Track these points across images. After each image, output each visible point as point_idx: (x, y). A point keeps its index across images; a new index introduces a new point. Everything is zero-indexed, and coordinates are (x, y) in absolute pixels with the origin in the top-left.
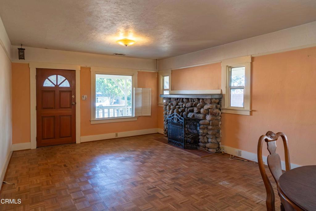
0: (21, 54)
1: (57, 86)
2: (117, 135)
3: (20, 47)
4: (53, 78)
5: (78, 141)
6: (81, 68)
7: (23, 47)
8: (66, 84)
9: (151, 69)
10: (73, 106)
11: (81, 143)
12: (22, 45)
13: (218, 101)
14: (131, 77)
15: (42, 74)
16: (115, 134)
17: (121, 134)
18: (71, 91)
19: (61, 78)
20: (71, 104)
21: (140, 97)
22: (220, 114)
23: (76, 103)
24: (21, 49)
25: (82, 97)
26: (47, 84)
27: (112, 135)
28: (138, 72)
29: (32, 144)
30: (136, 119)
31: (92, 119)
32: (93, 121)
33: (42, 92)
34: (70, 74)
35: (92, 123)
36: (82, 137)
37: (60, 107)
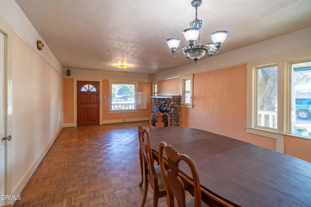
0: (69, 73)
1: (89, 91)
2: (125, 120)
3: (68, 69)
4: (86, 86)
5: (101, 123)
6: (103, 80)
7: (69, 69)
8: (94, 90)
10: (98, 103)
11: (103, 124)
12: (69, 68)
13: (178, 100)
14: (134, 85)
15: (81, 84)
16: (123, 120)
17: (127, 120)
18: (97, 93)
19: (91, 86)
20: (97, 102)
21: (140, 97)
22: (180, 107)
23: (99, 101)
24: (69, 70)
25: (103, 97)
26: (83, 90)
27: (122, 121)
28: (138, 82)
30: (137, 111)
31: (109, 111)
32: (110, 111)
33: (80, 93)
34: (96, 84)
35: (109, 113)
36: (103, 121)
37: (91, 103)
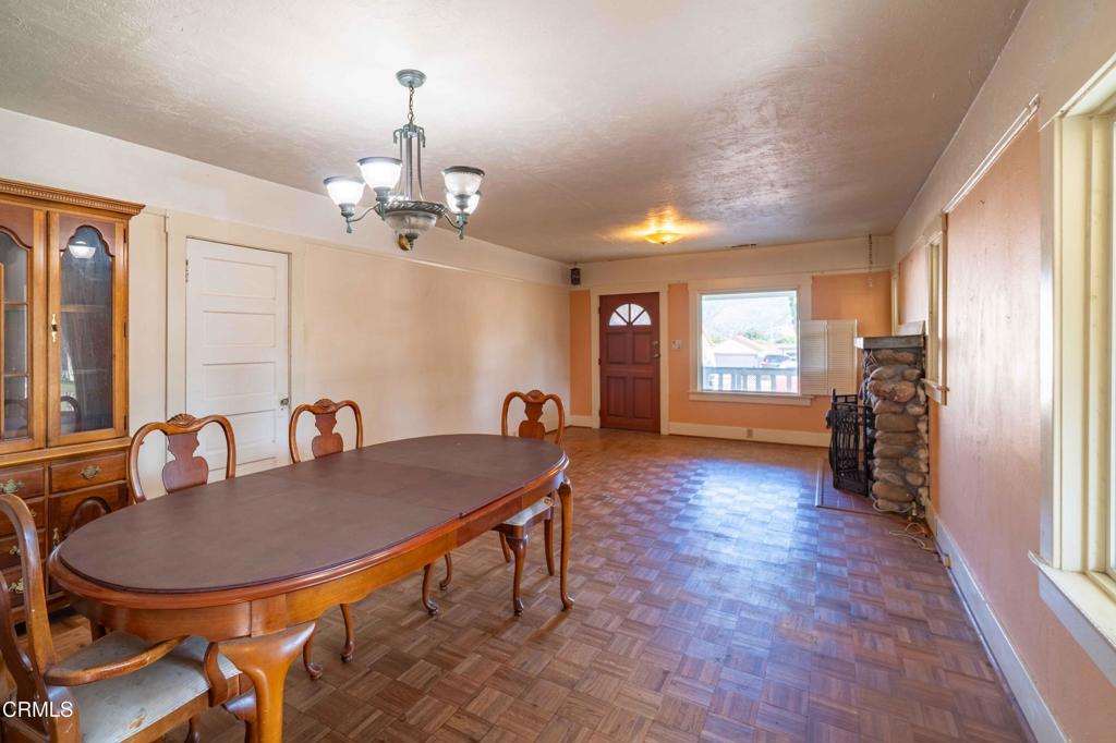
0: (575, 277)
1: (630, 324)
2: (750, 433)
3: (573, 267)
4: (623, 309)
5: (664, 431)
6: (670, 286)
7: (577, 267)
8: (645, 320)
9: (860, 266)
10: (655, 362)
11: (671, 435)
12: (576, 263)
14: (795, 292)
15: (609, 304)
16: (744, 430)
17: (760, 434)
18: (652, 331)
19: (636, 309)
20: (652, 353)
21: (821, 346)
23: (659, 356)
24: (575, 269)
25: (672, 342)
26: (615, 321)
27: (739, 432)
28: (813, 278)
29: (594, 421)
30: (808, 403)
31: (691, 390)
32: (694, 393)
33: (607, 332)
34: (649, 301)
35: (692, 397)
36: (672, 424)
37: (635, 363)
